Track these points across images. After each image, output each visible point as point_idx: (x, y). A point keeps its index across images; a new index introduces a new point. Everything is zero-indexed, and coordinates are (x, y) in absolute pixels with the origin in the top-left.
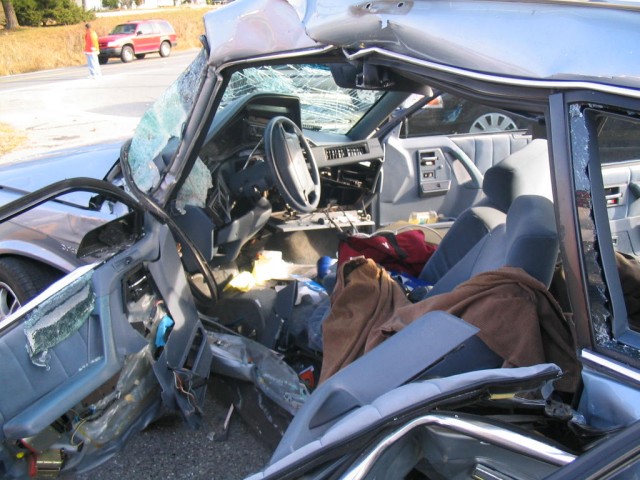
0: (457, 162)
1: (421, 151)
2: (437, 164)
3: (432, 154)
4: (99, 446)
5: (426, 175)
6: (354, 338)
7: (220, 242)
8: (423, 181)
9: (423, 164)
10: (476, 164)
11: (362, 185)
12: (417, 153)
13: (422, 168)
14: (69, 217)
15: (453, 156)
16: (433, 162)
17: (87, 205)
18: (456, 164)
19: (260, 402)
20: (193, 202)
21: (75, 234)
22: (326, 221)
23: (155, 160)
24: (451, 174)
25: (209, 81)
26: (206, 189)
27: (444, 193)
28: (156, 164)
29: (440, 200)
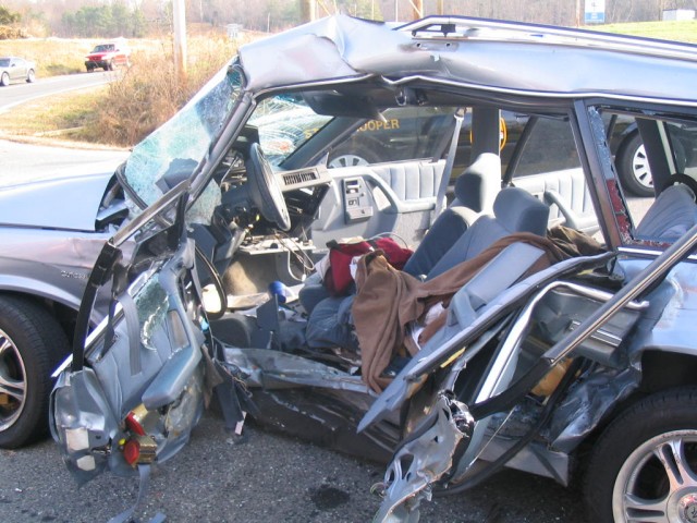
0: (377, 189)
1: (346, 180)
2: (360, 193)
3: (355, 183)
4: (177, 434)
5: (351, 203)
6: (388, 313)
7: (219, 258)
8: (349, 209)
9: (348, 192)
10: (392, 186)
11: (303, 212)
12: (342, 182)
13: (347, 195)
14: (75, 241)
15: (373, 183)
16: (357, 190)
17: (93, 229)
18: (377, 190)
19: (277, 400)
20: (199, 221)
21: (82, 258)
22: (280, 246)
23: (157, 184)
24: (372, 201)
25: (243, 106)
26: (214, 206)
27: (367, 219)
28: (160, 187)
29: (364, 225)
